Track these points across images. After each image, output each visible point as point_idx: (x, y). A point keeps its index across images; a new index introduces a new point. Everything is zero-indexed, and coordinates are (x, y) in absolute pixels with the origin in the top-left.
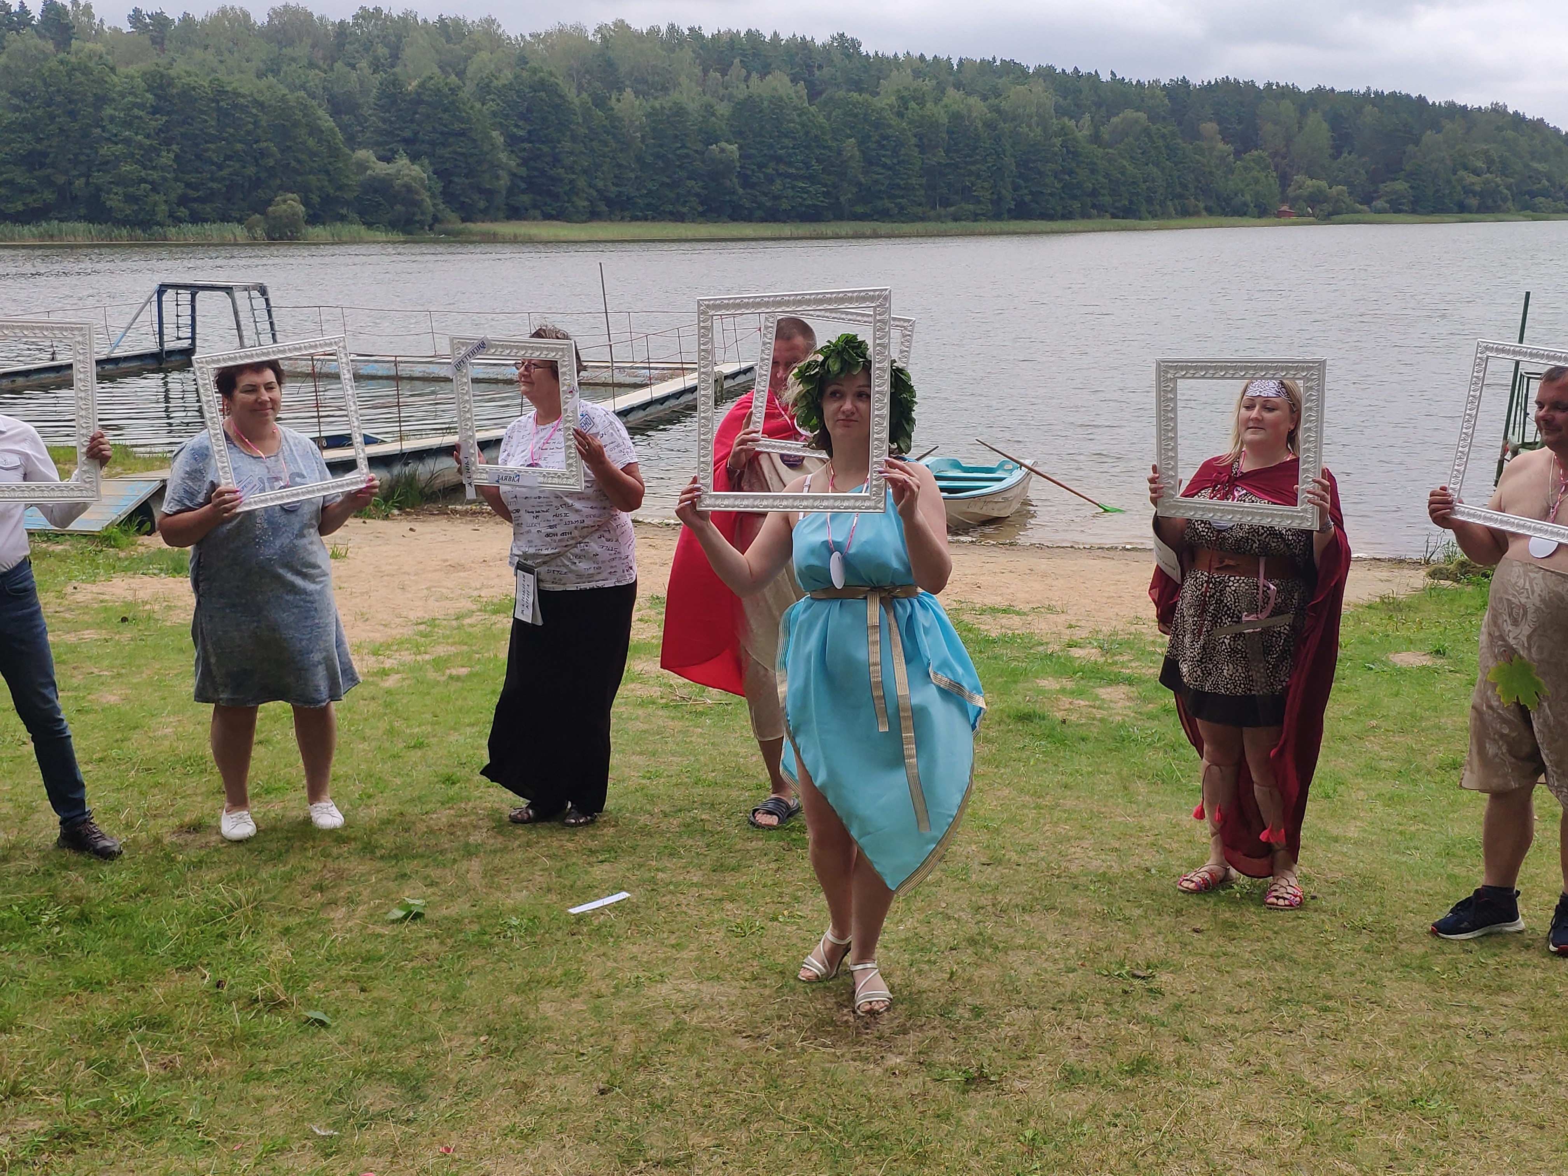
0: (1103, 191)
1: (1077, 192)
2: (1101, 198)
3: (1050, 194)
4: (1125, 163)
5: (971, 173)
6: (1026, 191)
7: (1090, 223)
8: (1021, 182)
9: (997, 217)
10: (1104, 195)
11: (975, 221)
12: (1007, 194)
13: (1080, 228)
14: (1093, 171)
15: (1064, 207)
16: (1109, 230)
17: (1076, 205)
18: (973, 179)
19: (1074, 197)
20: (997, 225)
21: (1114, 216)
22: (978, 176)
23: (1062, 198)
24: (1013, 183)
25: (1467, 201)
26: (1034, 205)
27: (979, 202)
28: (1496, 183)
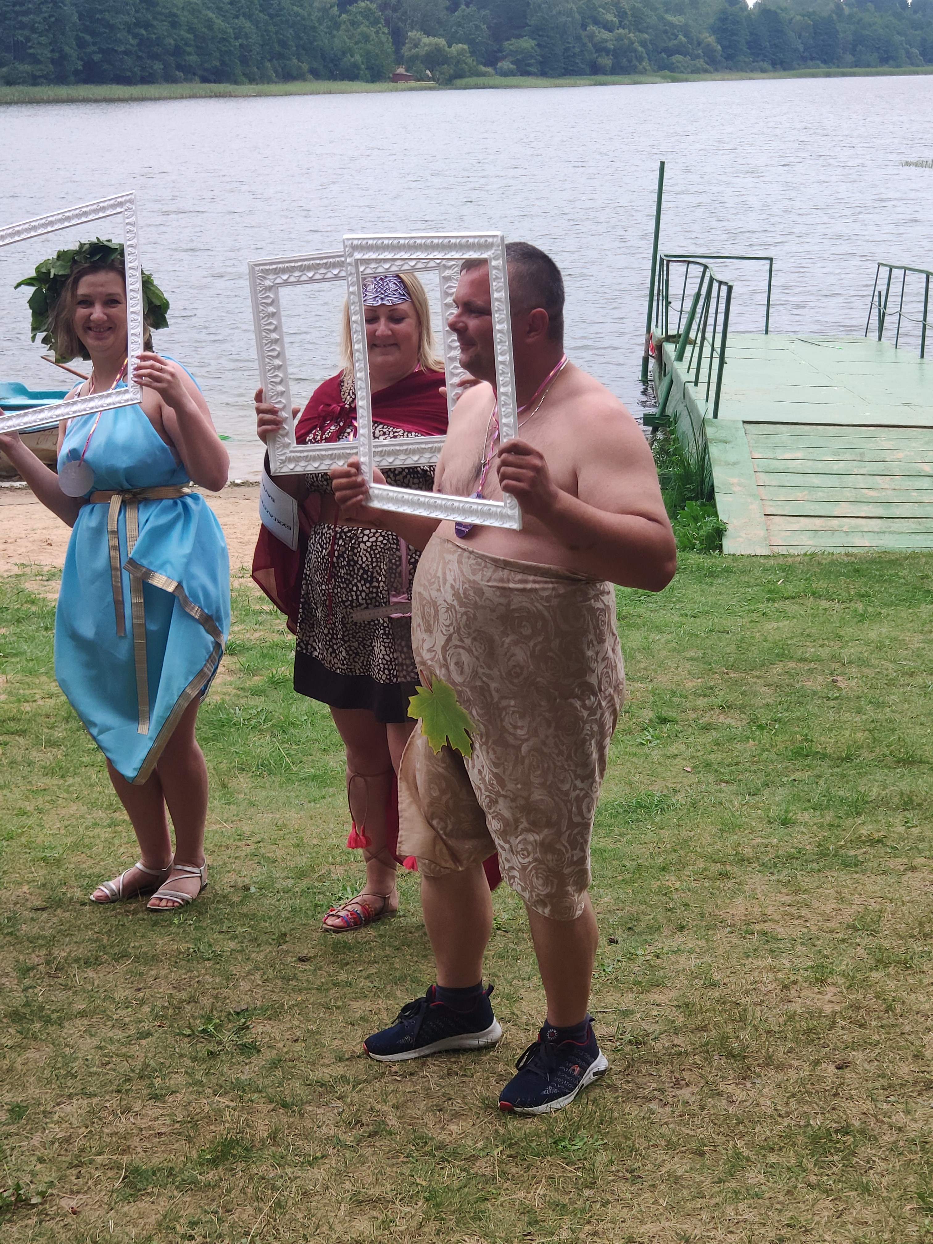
0: (188, 49)
1: (156, 49)
2: (187, 58)
3: (125, 53)
4: (211, 15)
5: (23, 26)
6: (94, 48)
7: (178, 88)
8: (88, 38)
9: (61, 79)
10: (189, 54)
11: (35, 84)
12: (71, 51)
13: (165, 94)
14: (174, 25)
15: (143, 69)
16: (201, 97)
17: (158, 66)
18: (26, 32)
19: (155, 57)
20: (63, 91)
21: (205, 80)
22: (33, 30)
23: (139, 58)
24: (78, 38)
25: (600, 60)
26: (106, 66)
27: (39, 62)
28: (629, 38)
